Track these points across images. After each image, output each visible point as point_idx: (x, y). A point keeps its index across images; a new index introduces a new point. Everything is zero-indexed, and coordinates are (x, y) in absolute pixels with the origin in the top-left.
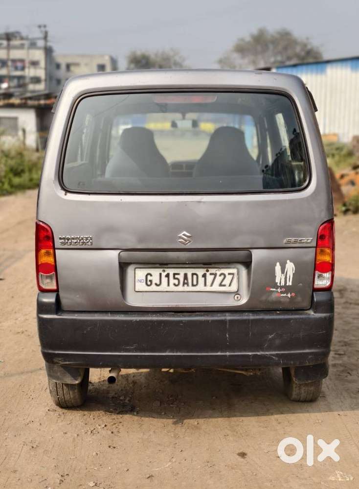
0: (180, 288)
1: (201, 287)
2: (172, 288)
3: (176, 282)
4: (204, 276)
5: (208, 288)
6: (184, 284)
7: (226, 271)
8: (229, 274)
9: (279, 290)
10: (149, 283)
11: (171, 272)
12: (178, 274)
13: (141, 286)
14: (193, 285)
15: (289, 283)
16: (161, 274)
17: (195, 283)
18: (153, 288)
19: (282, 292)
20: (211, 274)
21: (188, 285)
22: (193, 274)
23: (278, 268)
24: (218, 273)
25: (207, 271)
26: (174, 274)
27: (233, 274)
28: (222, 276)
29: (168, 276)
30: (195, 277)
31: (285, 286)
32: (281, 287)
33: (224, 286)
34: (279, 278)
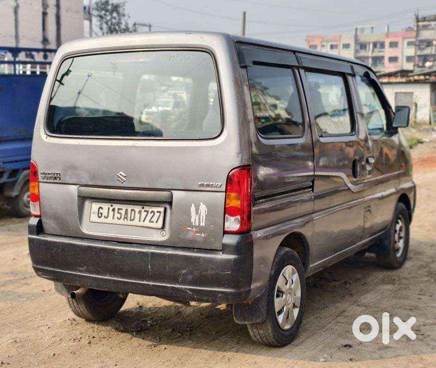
0: (121, 222)
1: (136, 222)
2: (116, 221)
3: (119, 216)
4: (140, 212)
5: (141, 224)
6: (125, 218)
7: (156, 209)
8: (158, 212)
9: (194, 229)
10: (100, 215)
11: (116, 206)
12: (121, 209)
13: (94, 218)
14: (131, 220)
15: (203, 224)
16: (109, 208)
17: (132, 218)
18: (103, 220)
19: (197, 232)
20: (145, 211)
21: (127, 220)
22: (132, 210)
23: (193, 209)
24: (150, 210)
25: (143, 208)
26: (119, 209)
27: (160, 212)
28: (153, 213)
29: (114, 210)
30: (133, 212)
31: (199, 227)
32: (196, 227)
33: (152, 222)
34: (194, 219)
